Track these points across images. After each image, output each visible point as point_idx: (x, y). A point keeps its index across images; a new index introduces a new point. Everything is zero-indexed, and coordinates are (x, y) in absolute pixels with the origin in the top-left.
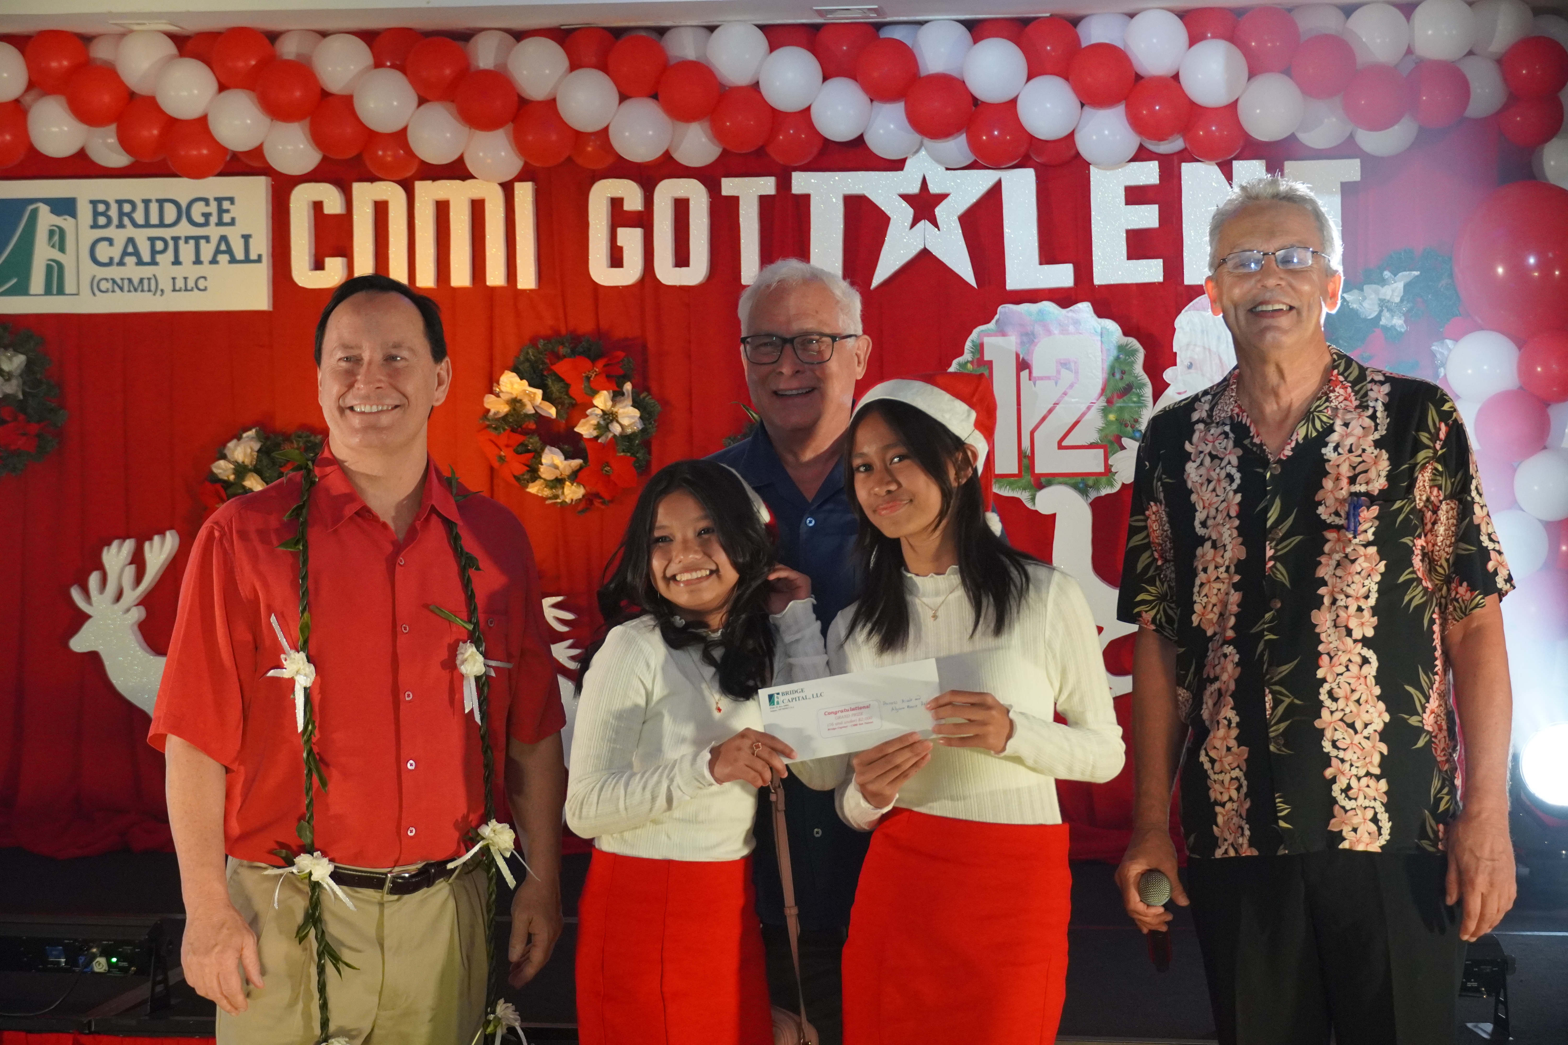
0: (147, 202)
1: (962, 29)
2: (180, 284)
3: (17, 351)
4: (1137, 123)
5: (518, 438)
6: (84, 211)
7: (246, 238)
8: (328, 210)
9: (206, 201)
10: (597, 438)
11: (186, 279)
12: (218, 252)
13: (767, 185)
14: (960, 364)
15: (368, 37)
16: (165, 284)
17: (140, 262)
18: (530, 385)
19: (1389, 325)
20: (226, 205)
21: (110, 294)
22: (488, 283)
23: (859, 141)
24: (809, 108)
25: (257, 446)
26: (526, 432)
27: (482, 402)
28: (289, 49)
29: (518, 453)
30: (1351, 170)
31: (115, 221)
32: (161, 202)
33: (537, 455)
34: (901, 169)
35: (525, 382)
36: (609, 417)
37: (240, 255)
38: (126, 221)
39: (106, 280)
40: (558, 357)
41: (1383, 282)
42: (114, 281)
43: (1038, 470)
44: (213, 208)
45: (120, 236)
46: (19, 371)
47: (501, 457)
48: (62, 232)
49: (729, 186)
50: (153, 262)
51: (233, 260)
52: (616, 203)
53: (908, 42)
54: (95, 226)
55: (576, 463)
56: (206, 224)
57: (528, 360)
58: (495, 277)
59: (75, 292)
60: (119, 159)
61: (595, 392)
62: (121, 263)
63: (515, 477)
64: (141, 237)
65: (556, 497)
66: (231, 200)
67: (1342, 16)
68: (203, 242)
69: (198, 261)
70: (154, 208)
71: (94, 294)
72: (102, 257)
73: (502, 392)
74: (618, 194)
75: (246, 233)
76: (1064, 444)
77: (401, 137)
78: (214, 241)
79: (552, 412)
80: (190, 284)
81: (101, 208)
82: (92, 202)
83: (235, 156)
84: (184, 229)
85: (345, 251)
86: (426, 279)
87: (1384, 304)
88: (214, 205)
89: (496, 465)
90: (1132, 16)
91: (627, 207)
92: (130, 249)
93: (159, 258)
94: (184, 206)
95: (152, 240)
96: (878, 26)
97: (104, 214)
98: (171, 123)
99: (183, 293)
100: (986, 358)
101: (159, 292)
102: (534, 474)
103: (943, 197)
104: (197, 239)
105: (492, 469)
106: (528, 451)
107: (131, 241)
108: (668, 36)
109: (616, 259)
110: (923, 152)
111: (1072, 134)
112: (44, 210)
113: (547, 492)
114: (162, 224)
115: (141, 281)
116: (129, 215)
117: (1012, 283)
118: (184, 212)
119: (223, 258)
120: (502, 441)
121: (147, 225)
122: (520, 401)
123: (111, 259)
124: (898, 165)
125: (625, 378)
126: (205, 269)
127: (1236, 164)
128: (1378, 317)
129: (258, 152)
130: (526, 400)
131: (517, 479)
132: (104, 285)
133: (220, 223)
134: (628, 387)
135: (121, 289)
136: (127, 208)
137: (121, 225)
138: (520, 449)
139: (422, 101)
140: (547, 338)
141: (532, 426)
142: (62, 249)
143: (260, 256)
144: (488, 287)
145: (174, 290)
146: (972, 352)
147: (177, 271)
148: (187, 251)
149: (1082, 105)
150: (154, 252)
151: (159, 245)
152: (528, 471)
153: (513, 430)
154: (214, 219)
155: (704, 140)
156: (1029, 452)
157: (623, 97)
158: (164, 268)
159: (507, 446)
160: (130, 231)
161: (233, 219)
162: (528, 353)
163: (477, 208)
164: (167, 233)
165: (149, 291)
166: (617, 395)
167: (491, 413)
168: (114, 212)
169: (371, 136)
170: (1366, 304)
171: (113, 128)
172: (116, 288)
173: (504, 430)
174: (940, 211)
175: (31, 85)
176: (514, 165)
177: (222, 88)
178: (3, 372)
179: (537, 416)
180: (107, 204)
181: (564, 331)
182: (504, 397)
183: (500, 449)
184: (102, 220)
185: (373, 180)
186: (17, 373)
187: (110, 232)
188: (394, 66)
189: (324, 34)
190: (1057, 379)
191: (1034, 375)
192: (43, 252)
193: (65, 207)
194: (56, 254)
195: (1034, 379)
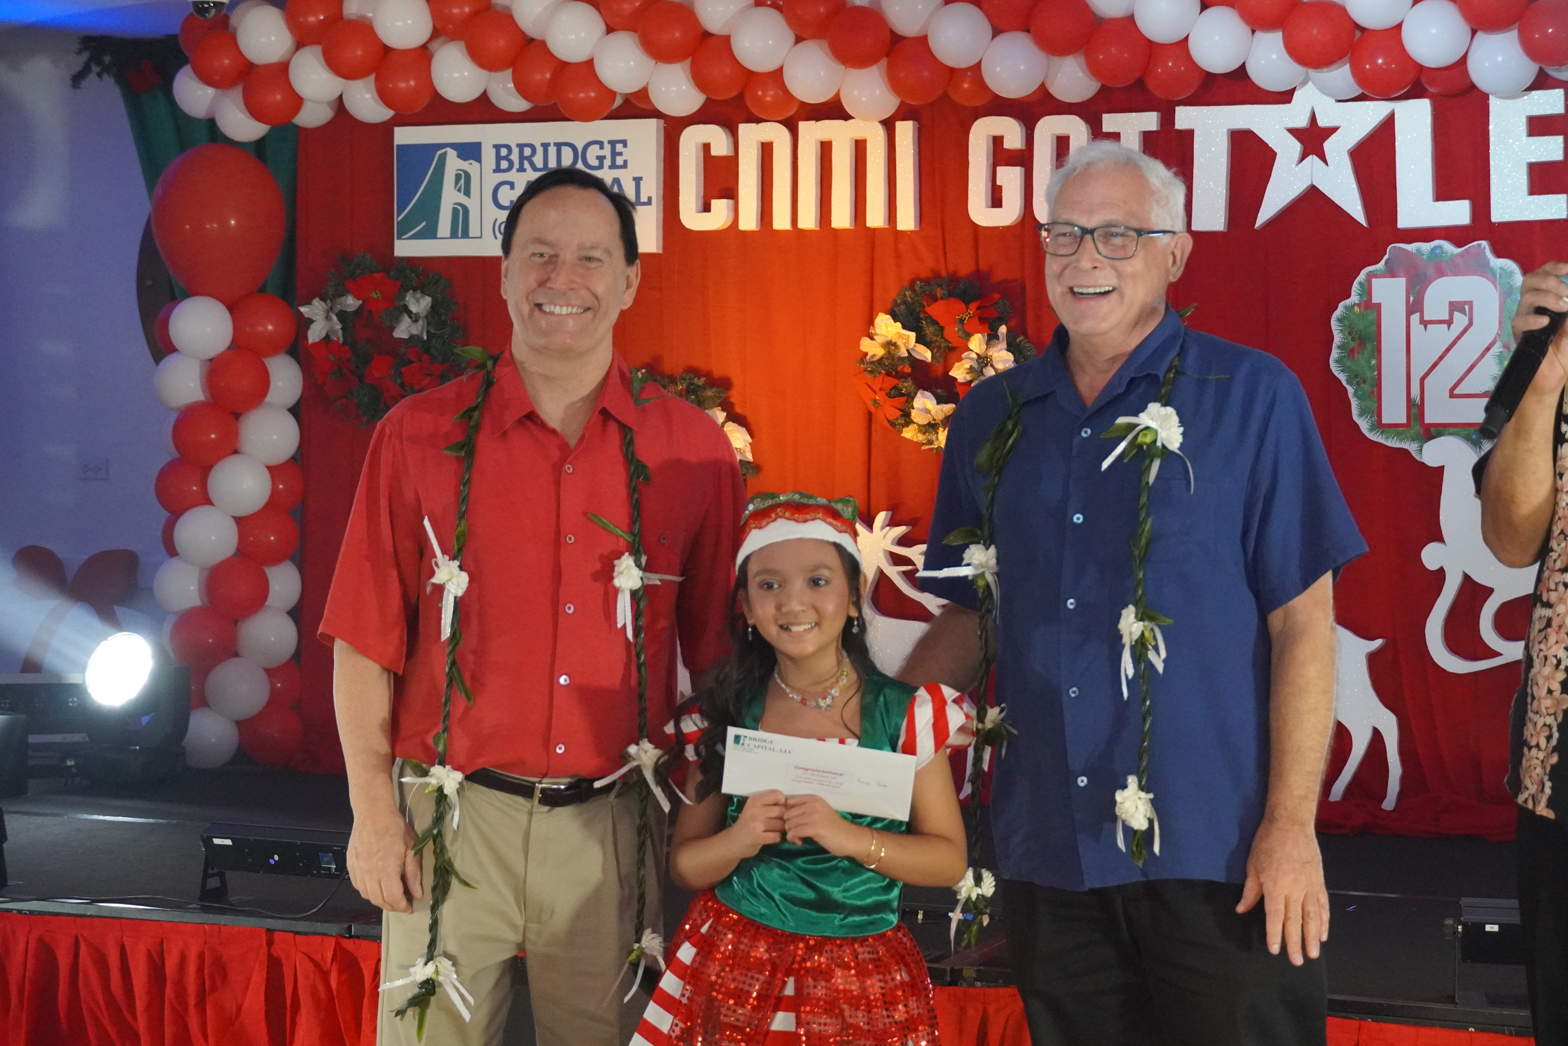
0: (546, 146)
3: (424, 293)
4: (1531, 49)
5: (891, 382)
6: (488, 155)
7: (638, 180)
8: (714, 152)
9: (601, 144)
10: (971, 382)
13: (1150, 121)
14: (1346, 307)
18: (904, 327)
20: (619, 147)
22: (868, 225)
23: (1241, 73)
24: (1186, 39)
26: (900, 376)
27: (858, 345)
29: (889, 396)
31: (516, 165)
32: (559, 146)
33: (911, 397)
34: (1289, 101)
35: (899, 324)
36: (984, 361)
38: (526, 164)
40: (935, 299)
43: (1428, 420)
44: (607, 151)
45: (520, 180)
46: (424, 314)
47: (875, 401)
48: (468, 176)
49: (1110, 122)
52: (997, 141)
54: (498, 170)
55: (949, 408)
56: (601, 167)
57: (905, 303)
58: (875, 218)
59: (479, 236)
60: (517, 104)
61: (969, 335)
63: (889, 421)
65: (930, 442)
66: (624, 143)
70: (552, 151)
72: (504, 201)
73: (876, 334)
74: (998, 132)
75: (638, 175)
76: (1456, 392)
77: (776, 77)
79: (926, 355)
81: (504, 152)
82: (495, 146)
83: (622, 99)
85: (730, 193)
86: (808, 220)
88: (607, 147)
89: (872, 409)
91: (1007, 145)
94: (580, 149)
97: (506, 158)
98: (562, 67)
100: (1374, 301)
102: (907, 419)
103: (1333, 130)
105: (870, 414)
106: (902, 395)
109: (996, 200)
110: (1310, 84)
111: (1463, 61)
112: (452, 154)
113: (921, 438)
116: (529, 159)
117: (1404, 221)
118: (580, 156)
120: (877, 386)
122: (895, 345)
124: (1285, 97)
125: (1001, 321)
129: (643, 94)
130: (900, 343)
131: (893, 424)
133: (613, 166)
134: (1003, 329)
136: (527, 152)
137: (522, 169)
138: (893, 393)
139: (799, 40)
140: (926, 281)
141: (908, 370)
142: (467, 193)
143: (650, 199)
144: (869, 228)
146: (1359, 294)
149: (1473, 30)
152: (902, 415)
153: (888, 374)
154: (607, 162)
155: (1081, 74)
156: (1418, 400)
157: (996, 32)
159: (881, 389)
161: (625, 162)
162: (905, 295)
166: (992, 337)
167: (868, 357)
169: (750, 75)
171: (509, 73)
173: (880, 373)
174: (1328, 145)
175: (436, 34)
176: (890, 104)
177: (610, 30)
178: (410, 313)
179: (911, 359)
180: (508, 148)
181: (944, 273)
182: (879, 339)
183: (875, 393)
184: (504, 164)
185: (758, 121)
186: (423, 314)
187: (513, 175)
188: (773, 5)
190: (1449, 322)
191: (1426, 318)
192: (450, 196)
193: (470, 151)
194: (461, 198)
195: (1425, 323)
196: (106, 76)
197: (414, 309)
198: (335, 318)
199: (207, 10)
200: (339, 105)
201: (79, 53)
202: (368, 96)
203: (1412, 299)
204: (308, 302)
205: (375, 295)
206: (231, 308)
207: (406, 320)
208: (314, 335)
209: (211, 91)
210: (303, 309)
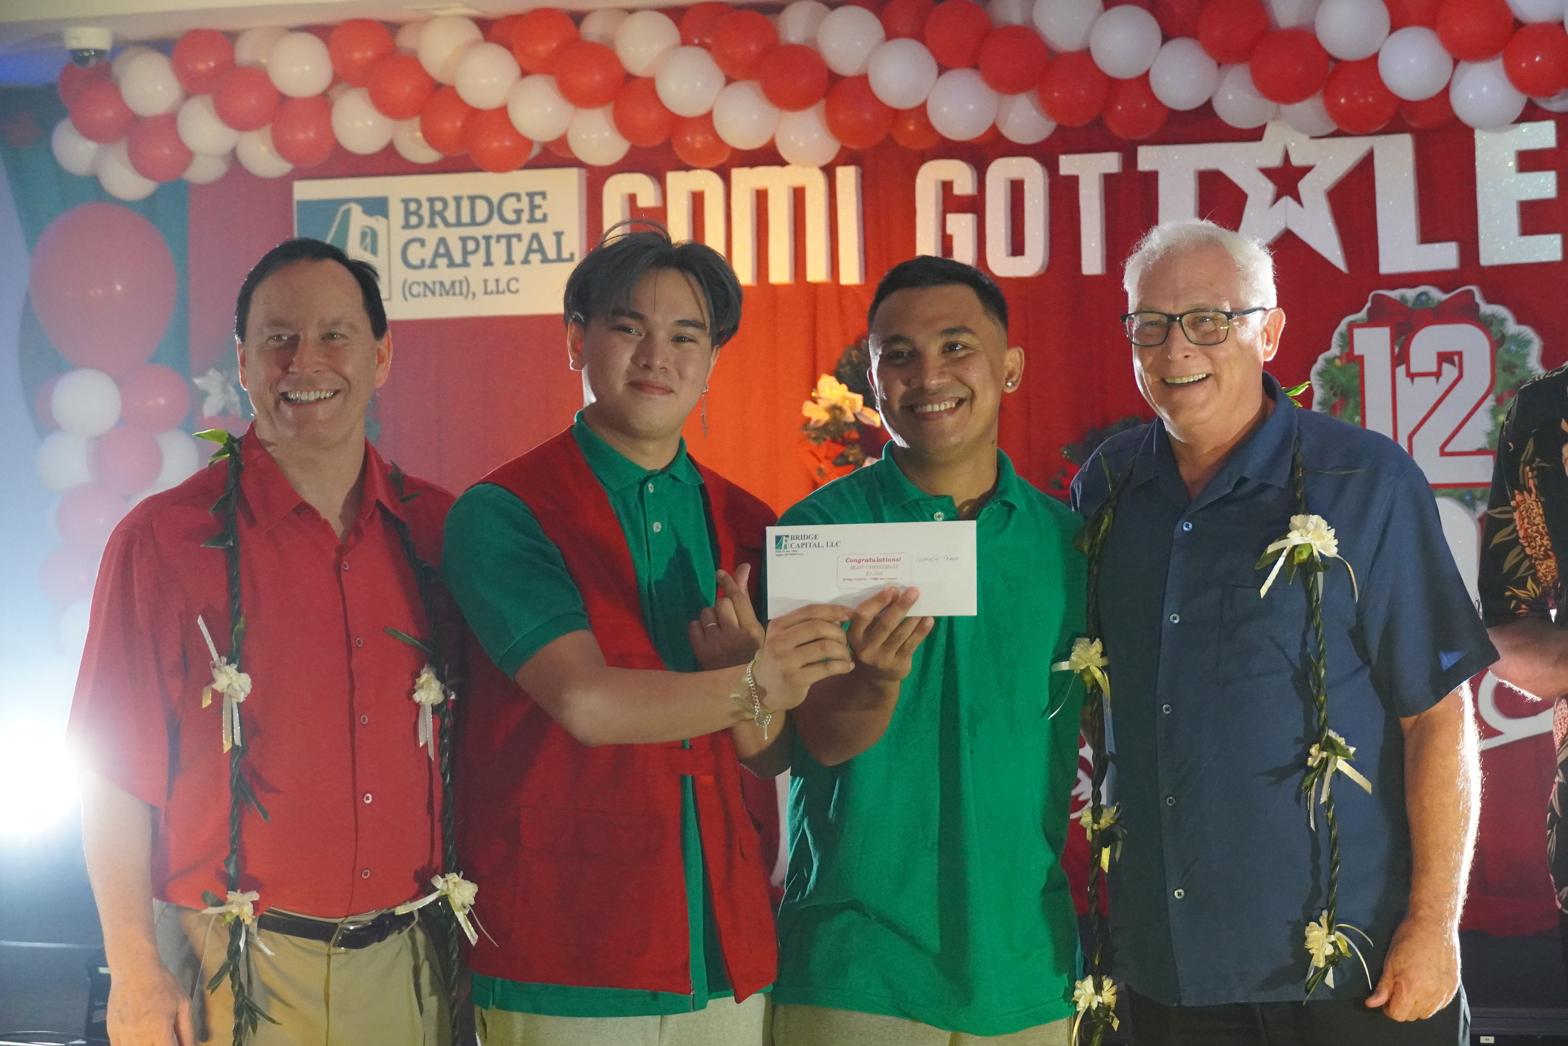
0: (458, 199)
2: (491, 286)
4: (1517, 79)
5: (837, 449)
6: (396, 210)
7: (559, 235)
8: (642, 203)
9: (518, 197)
11: (497, 281)
12: (530, 251)
13: (1111, 162)
14: (1326, 360)
15: (675, 13)
16: (477, 287)
17: (451, 264)
18: (851, 389)
20: (538, 200)
21: (422, 299)
22: (809, 279)
23: (1207, 109)
24: (1147, 75)
26: (846, 442)
27: (800, 409)
28: (592, 30)
29: (836, 465)
31: (427, 220)
32: (472, 199)
34: (1259, 139)
35: (844, 387)
37: (552, 254)
38: (438, 220)
39: (418, 283)
42: (426, 285)
44: (525, 204)
45: (431, 236)
47: (820, 470)
48: (374, 234)
49: (1068, 164)
50: (465, 264)
51: (545, 260)
52: (947, 186)
54: (407, 226)
56: (518, 221)
57: (850, 363)
58: (817, 272)
59: (388, 297)
60: (426, 155)
62: (433, 265)
64: (453, 236)
66: (543, 195)
68: (514, 241)
69: (510, 262)
70: (465, 205)
71: (406, 299)
72: (414, 259)
73: (820, 398)
74: (946, 177)
75: (559, 229)
76: (1447, 450)
77: (706, 121)
78: (526, 239)
80: (502, 286)
81: (413, 207)
82: (403, 201)
83: (539, 147)
84: (496, 227)
88: (525, 200)
89: (817, 478)
91: (957, 191)
92: (442, 250)
93: (471, 259)
94: (495, 202)
95: (464, 240)
97: (415, 213)
98: (474, 114)
99: (495, 297)
100: (1357, 352)
101: (470, 296)
103: (1308, 169)
104: (509, 238)
106: (849, 463)
107: (442, 241)
108: (992, 1)
110: (1282, 120)
111: (1445, 93)
112: (356, 210)
114: (473, 223)
115: (453, 284)
116: (441, 214)
117: (1387, 266)
118: (495, 209)
119: (535, 258)
120: (822, 453)
121: (459, 223)
122: (840, 409)
123: (423, 261)
124: (1255, 135)
126: (517, 269)
129: (562, 142)
130: (846, 406)
132: (416, 289)
133: (532, 220)
135: (433, 293)
136: (438, 206)
137: (433, 225)
138: (839, 461)
139: (729, 81)
141: (855, 435)
142: (374, 252)
143: (572, 255)
144: (810, 283)
145: (486, 293)
146: (1340, 346)
147: (490, 273)
148: (498, 251)
149: (1455, 60)
150: (465, 253)
151: (471, 245)
153: (834, 440)
154: (525, 216)
155: (1034, 113)
157: (942, 70)
158: (476, 271)
159: (827, 458)
160: (442, 231)
161: (545, 215)
162: (850, 355)
163: (798, 196)
164: (478, 232)
165: (461, 294)
167: (812, 423)
168: (425, 212)
169: (676, 121)
171: (416, 122)
172: (428, 293)
173: (825, 440)
174: (1304, 186)
175: (336, 80)
176: (829, 148)
177: (525, 73)
179: (858, 424)
180: (418, 202)
182: (823, 404)
183: (819, 460)
184: (414, 220)
185: (687, 168)
187: (423, 232)
188: (702, 45)
189: (631, 11)
190: (1438, 375)
191: (1413, 370)
193: (377, 206)
195: (1411, 376)
198: (232, 390)
199: (89, 59)
200: (233, 158)
202: (264, 149)
203: (1397, 350)
204: (202, 373)
206: (119, 381)
208: (211, 407)
209: (92, 146)
210: (198, 381)
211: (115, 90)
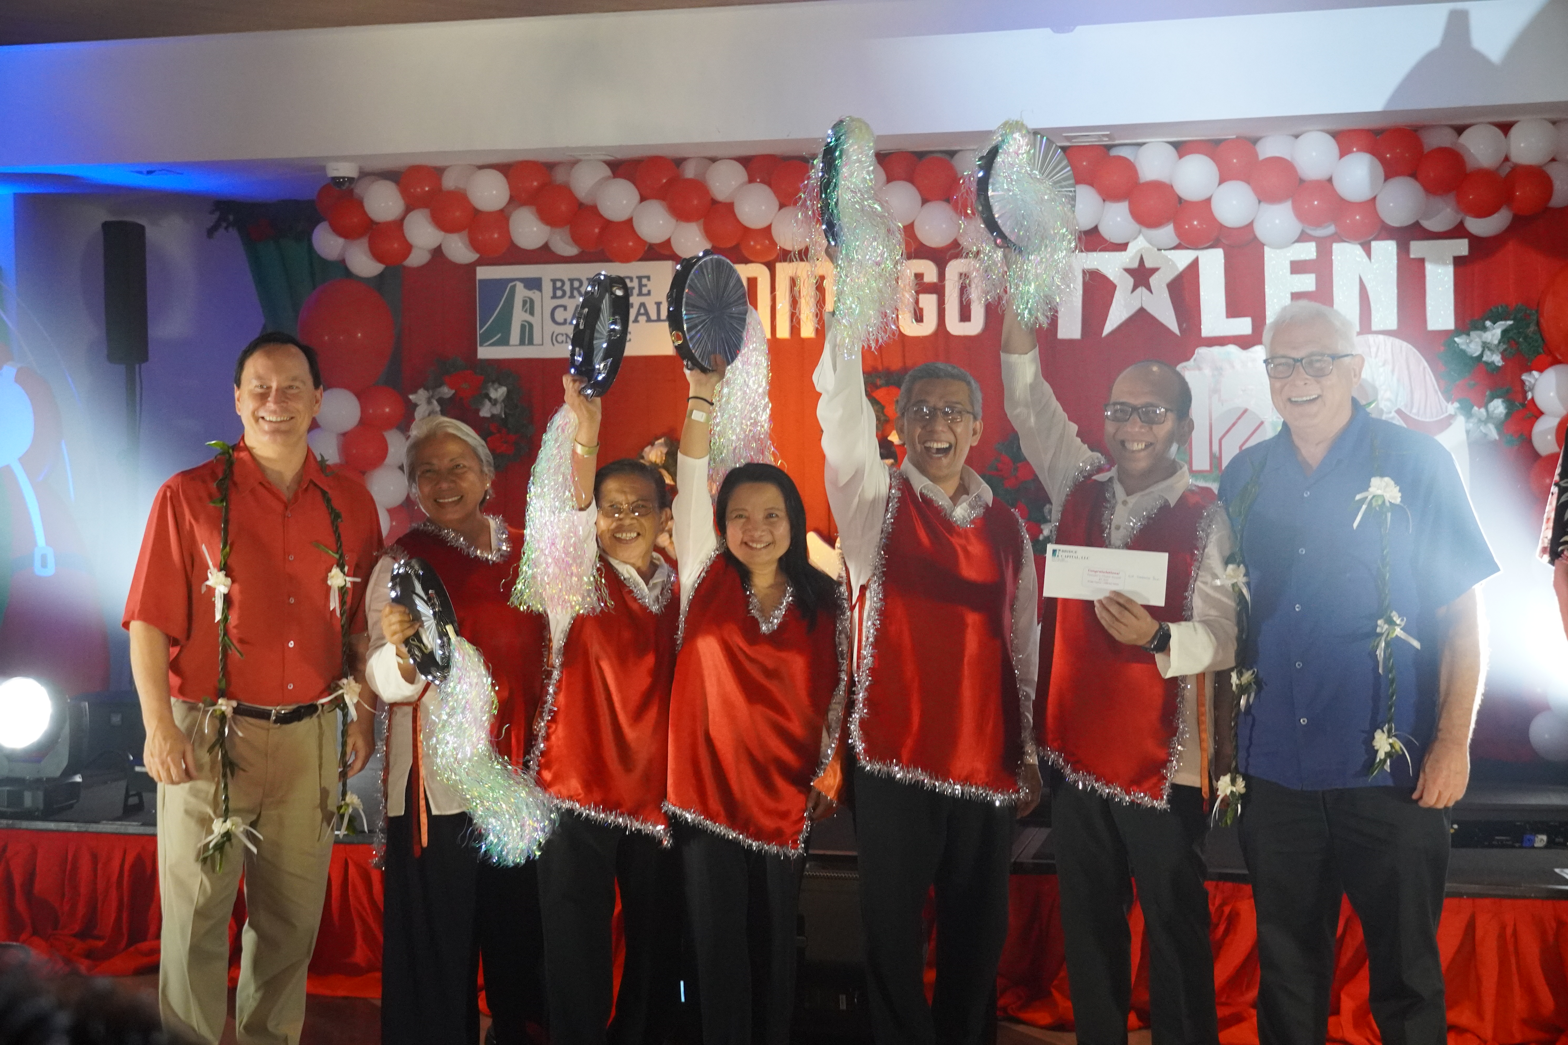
1: (1171, 149)
3: (501, 384)
4: (1300, 214)
6: (547, 287)
7: (658, 304)
9: (631, 279)
12: (638, 314)
15: (745, 161)
19: (1490, 360)
20: (645, 281)
21: (564, 344)
23: (1095, 230)
25: (665, 450)
28: (690, 172)
30: (1462, 247)
31: (568, 293)
34: (1125, 250)
37: (654, 316)
38: (576, 293)
39: (562, 334)
41: (1484, 329)
44: (637, 284)
45: (571, 304)
46: (502, 398)
48: (532, 301)
51: (649, 320)
52: (919, 276)
53: (1131, 158)
54: (554, 297)
59: (540, 343)
60: (572, 250)
66: (648, 278)
67: (1455, 134)
71: (553, 345)
72: (560, 319)
74: (919, 271)
75: (658, 300)
77: (767, 231)
78: (636, 306)
81: (559, 284)
82: (552, 280)
83: (651, 246)
86: (783, 332)
87: (1485, 346)
88: (636, 281)
90: (1297, 137)
91: (927, 279)
96: (1109, 147)
97: (560, 289)
98: (607, 224)
103: (1156, 270)
108: (957, 157)
109: (918, 317)
110: (1141, 237)
111: (1251, 223)
112: (520, 286)
116: (578, 289)
117: (1206, 332)
119: (642, 319)
123: (565, 320)
124: (1122, 247)
127: (1374, 244)
128: (1481, 355)
129: (667, 244)
132: (560, 338)
133: (640, 294)
136: (576, 284)
137: (572, 296)
139: (782, 206)
142: (532, 313)
149: (1260, 202)
154: (636, 291)
156: (1217, 454)
157: (925, 201)
161: (649, 291)
169: (747, 231)
170: (1472, 346)
171: (567, 228)
172: (569, 340)
174: (1153, 280)
175: (512, 199)
177: (643, 199)
178: (490, 399)
180: (562, 282)
181: (880, 368)
184: (559, 293)
185: (749, 262)
186: (500, 400)
187: (565, 301)
188: (762, 182)
189: (713, 160)
191: (1222, 398)
192: (519, 316)
193: (534, 284)
194: (528, 317)
195: (1222, 402)
196: (230, 229)
197: (493, 395)
198: (435, 403)
199: (343, 183)
200: (438, 250)
201: (212, 212)
202: (461, 245)
203: (1213, 385)
204: (415, 392)
205: (465, 386)
206: (359, 395)
207: (488, 404)
209: (341, 241)
210: (411, 397)
211: (360, 204)
